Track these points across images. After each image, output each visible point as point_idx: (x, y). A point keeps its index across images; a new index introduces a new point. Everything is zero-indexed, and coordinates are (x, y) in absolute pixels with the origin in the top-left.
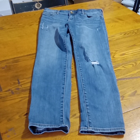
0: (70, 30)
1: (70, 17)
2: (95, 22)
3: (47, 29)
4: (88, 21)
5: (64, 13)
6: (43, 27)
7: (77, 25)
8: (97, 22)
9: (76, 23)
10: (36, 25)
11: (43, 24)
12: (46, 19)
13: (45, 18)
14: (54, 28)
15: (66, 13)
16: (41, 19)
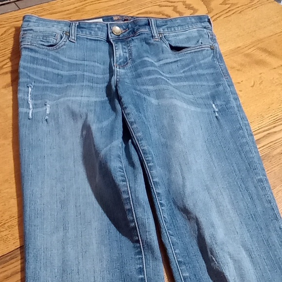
0: (132, 123)
1: (118, 56)
2: (200, 71)
3: (47, 117)
4: (174, 66)
5: (93, 32)
6: (31, 107)
7: (148, 93)
8: (205, 72)
9: (145, 87)
10: (5, 87)
11: (30, 89)
12: (35, 66)
13: (34, 60)
14: (74, 115)
15: (99, 33)
16: (21, 69)
